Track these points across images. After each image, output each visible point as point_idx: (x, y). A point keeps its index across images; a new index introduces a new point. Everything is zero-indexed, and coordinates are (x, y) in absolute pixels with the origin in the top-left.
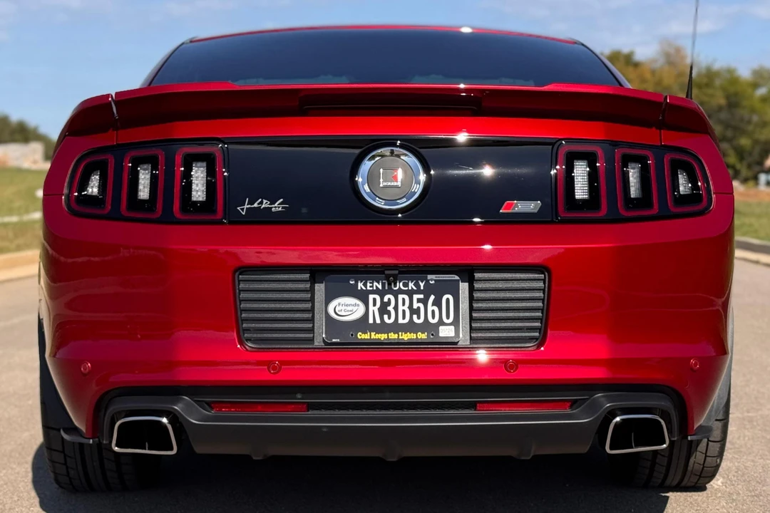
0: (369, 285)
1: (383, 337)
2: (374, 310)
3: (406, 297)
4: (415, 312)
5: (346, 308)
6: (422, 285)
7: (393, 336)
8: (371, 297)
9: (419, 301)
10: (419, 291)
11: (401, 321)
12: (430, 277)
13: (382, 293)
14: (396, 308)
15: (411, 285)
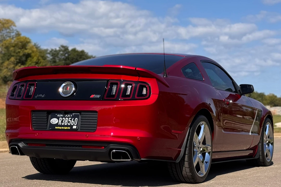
0: (60, 115)
1: (60, 128)
2: (60, 121)
3: (67, 118)
4: (69, 122)
5: (54, 121)
6: (71, 115)
7: (63, 128)
8: (60, 118)
9: (70, 119)
10: (70, 117)
11: (65, 124)
12: (73, 114)
13: (62, 117)
14: (65, 121)
15: (69, 115)
